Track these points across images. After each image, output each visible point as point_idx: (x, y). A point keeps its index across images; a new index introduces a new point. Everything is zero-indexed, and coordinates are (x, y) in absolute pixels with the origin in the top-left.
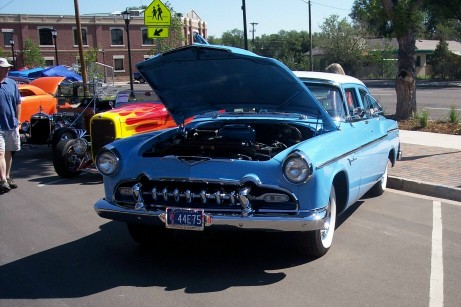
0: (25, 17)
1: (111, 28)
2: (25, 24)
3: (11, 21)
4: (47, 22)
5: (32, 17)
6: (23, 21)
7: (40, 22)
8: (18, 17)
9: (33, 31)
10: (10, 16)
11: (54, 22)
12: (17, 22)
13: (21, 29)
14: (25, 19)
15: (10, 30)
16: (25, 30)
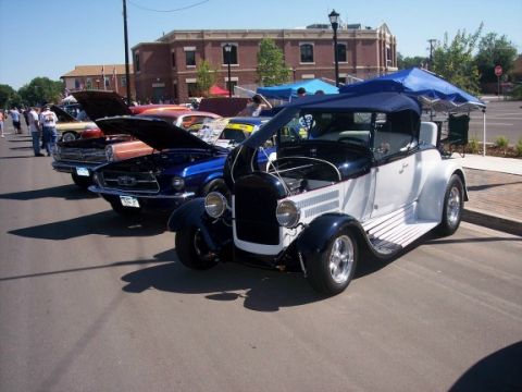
0: (209, 33)
1: (300, 44)
2: (208, 41)
3: (194, 38)
4: (232, 38)
5: (217, 33)
6: (206, 38)
7: (224, 38)
8: (202, 33)
9: (217, 48)
10: (193, 33)
11: (240, 37)
12: (200, 39)
13: (204, 46)
14: (209, 35)
15: (192, 48)
16: (208, 48)
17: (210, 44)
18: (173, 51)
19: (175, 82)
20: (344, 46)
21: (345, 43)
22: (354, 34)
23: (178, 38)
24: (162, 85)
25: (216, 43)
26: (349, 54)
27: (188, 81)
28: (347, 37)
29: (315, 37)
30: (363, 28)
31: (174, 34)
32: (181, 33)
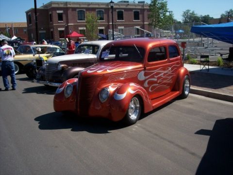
0: (70, 3)
2: (70, 8)
3: (62, 6)
4: (82, 6)
5: (74, 3)
6: (69, 6)
7: (78, 6)
8: (66, 3)
9: (74, 12)
10: (61, 3)
11: (86, 6)
12: (65, 6)
13: (67, 11)
14: (70, 4)
15: (61, 12)
16: (70, 12)
17: (71, 10)
18: (50, 13)
19: (52, 30)
20: (138, 12)
21: (139, 11)
22: (143, 6)
23: (53, 6)
24: (45, 31)
25: (74, 9)
26: (141, 16)
27: (59, 29)
28: (140, 7)
29: (124, 7)
30: (145, 3)
31: (51, 3)
32: (54, 3)
